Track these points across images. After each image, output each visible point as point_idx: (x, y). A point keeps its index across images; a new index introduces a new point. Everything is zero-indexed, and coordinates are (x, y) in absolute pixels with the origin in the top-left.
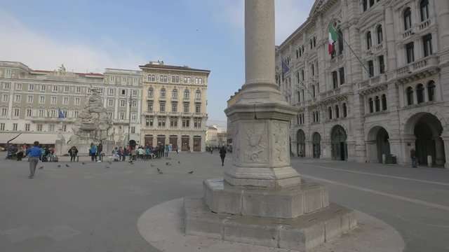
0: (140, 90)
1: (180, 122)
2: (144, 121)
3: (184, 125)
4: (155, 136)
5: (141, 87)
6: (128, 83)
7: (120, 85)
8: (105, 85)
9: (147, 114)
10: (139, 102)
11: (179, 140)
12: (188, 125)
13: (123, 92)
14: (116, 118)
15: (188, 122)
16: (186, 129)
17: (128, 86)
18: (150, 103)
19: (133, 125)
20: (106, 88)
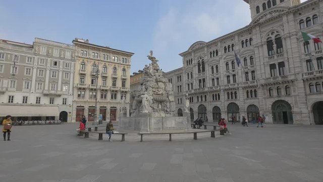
0: (73, 63)
1: (109, 95)
2: (76, 93)
3: (112, 98)
4: (86, 107)
5: (74, 61)
6: (60, 55)
7: (52, 56)
8: (35, 54)
9: (79, 86)
10: (72, 75)
11: (108, 111)
12: (115, 98)
13: (56, 64)
14: (46, 88)
15: (116, 95)
16: (114, 101)
17: (60, 58)
18: (83, 76)
19: (65, 97)
20: (36, 57)
